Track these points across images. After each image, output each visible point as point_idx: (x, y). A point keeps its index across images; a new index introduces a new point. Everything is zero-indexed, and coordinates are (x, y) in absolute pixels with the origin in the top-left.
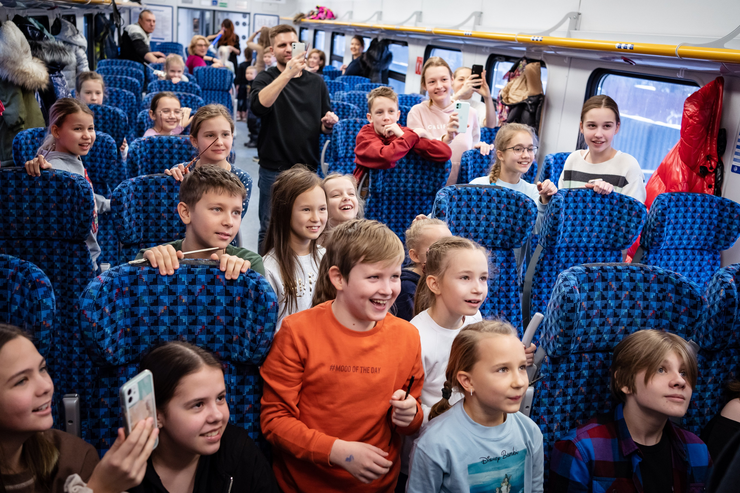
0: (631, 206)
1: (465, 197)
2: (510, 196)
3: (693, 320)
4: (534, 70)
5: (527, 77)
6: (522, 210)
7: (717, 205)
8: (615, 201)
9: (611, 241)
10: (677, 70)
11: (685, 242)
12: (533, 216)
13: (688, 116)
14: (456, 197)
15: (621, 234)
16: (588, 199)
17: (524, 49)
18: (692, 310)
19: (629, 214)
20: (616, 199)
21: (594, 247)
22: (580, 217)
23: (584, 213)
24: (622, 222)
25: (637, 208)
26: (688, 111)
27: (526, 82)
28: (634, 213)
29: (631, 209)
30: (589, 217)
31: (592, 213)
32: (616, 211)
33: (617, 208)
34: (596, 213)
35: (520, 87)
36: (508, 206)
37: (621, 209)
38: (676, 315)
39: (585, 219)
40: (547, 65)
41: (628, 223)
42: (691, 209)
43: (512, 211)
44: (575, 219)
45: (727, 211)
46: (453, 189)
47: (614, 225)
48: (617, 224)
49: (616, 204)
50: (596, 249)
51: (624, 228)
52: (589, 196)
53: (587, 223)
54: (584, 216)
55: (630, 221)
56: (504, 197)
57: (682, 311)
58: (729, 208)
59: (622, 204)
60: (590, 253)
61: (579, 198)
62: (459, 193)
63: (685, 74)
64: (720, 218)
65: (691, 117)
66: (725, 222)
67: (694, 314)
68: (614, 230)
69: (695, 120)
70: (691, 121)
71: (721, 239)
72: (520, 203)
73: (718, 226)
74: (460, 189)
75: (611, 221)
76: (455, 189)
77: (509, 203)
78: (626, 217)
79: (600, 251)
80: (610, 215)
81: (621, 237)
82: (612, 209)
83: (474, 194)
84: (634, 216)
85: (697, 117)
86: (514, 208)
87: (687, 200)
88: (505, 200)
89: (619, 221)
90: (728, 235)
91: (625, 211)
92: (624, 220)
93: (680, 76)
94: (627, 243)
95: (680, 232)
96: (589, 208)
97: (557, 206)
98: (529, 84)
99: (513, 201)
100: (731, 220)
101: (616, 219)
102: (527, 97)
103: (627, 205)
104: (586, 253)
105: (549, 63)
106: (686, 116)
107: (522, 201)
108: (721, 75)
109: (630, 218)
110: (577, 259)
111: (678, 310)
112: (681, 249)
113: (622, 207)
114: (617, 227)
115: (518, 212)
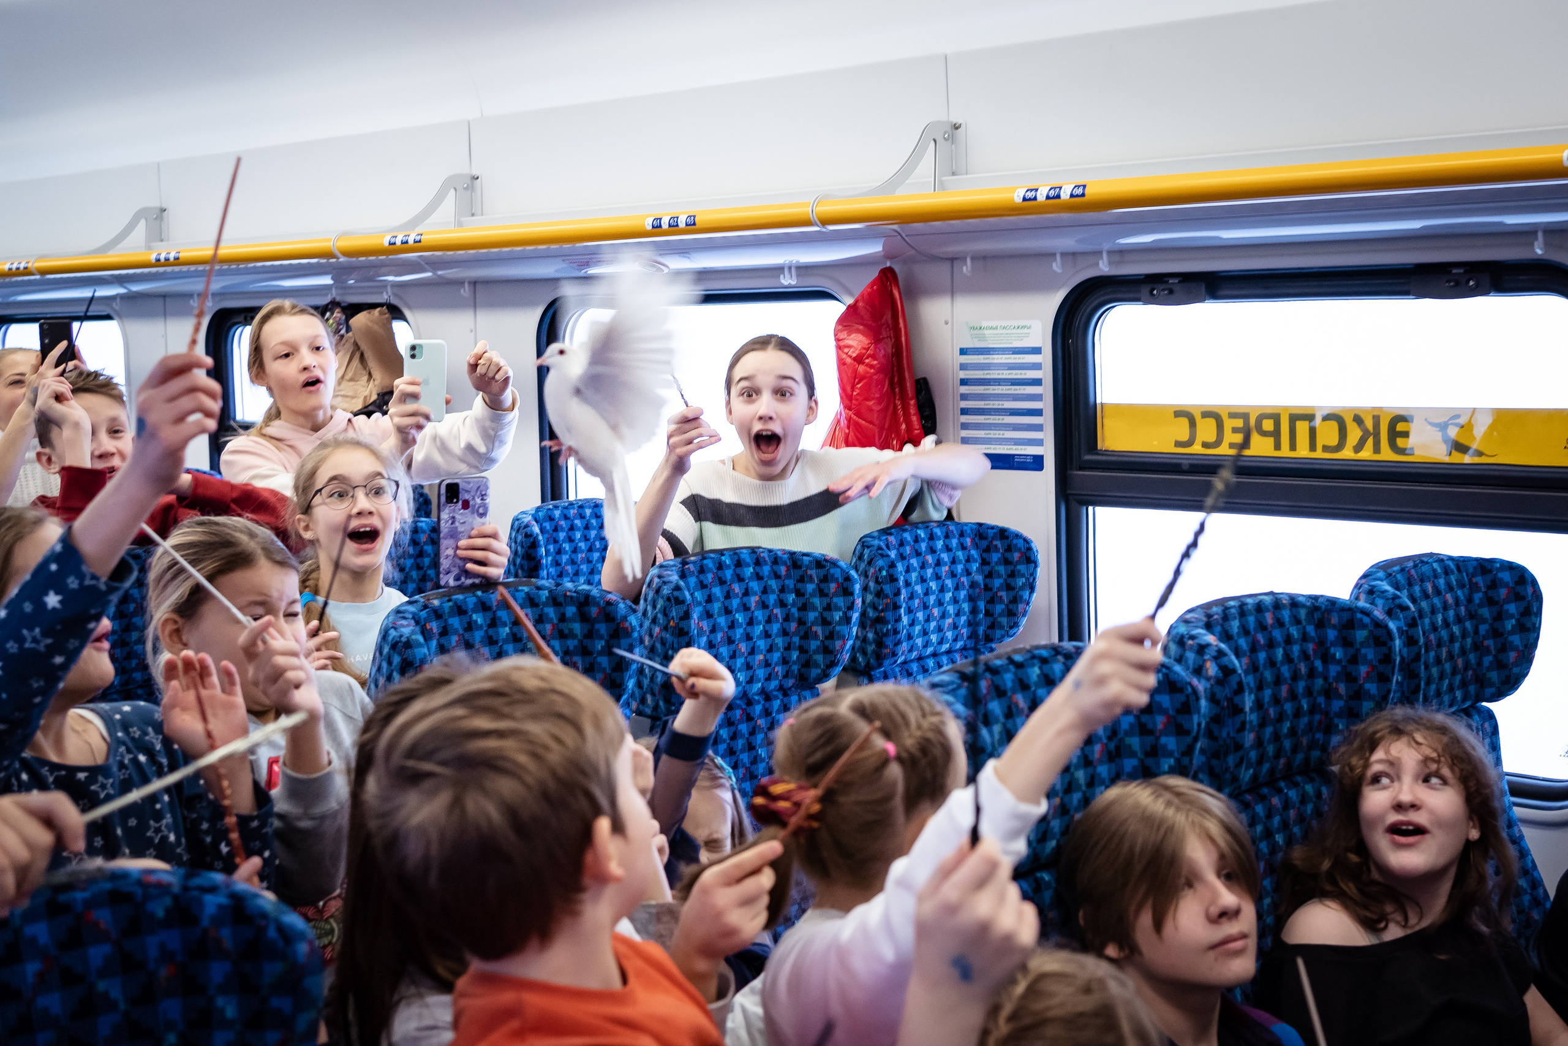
0: (822, 572)
1: (455, 622)
2: (561, 599)
3: (1189, 740)
4: (376, 328)
5: (364, 346)
6: (602, 628)
7: (973, 540)
8: (783, 570)
9: (795, 668)
10: (778, 270)
11: (934, 638)
12: (635, 635)
13: (855, 359)
14: (434, 626)
15: (814, 645)
16: (728, 574)
17: (327, 280)
18: (1181, 719)
19: (822, 593)
20: (785, 563)
21: (763, 692)
22: (722, 621)
23: (727, 611)
24: (812, 616)
25: (837, 573)
26: (849, 347)
27: (362, 358)
28: (833, 586)
29: (825, 579)
30: (740, 617)
31: (746, 608)
32: (790, 592)
33: (790, 583)
34: (753, 605)
35: (349, 375)
36: (563, 626)
37: (799, 585)
38: (1150, 740)
39: (732, 626)
40: (407, 313)
41: (826, 614)
42: (930, 559)
43: (574, 636)
44: (713, 630)
45: (996, 549)
46: (420, 605)
47: (793, 626)
48: (801, 622)
49: (788, 576)
50: (767, 696)
51: (818, 629)
52: (728, 567)
53: (739, 633)
54: (730, 618)
55: (828, 608)
56: (546, 604)
57: (1160, 726)
58: (998, 543)
59: (800, 572)
60: (758, 708)
61: (710, 576)
62: (437, 614)
63: (798, 276)
64: (987, 568)
65: (859, 359)
66: (999, 576)
67: (1186, 726)
68: (796, 640)
69: (871, 366)
70: (861, 369)
71: (1000, 615)
72: (594, 611)
73: (987, 588)
74: (436, 602)
75: (787, 619)
76: (425, 607)
77: (562, 618)
78: (817, 601)
79: (776, 698)
80: (782, 604)
81: (816, 652)
82: (782, 590)
83: (475, 611)
84: (835, 594)
85: (873, 357)
86: (577, 627)
87: (917, 540)
88: (550, 612)
89: (802, 614)
90: (1011, 602)
91: (810, 587)
92: (814, 609)
93: (788, 281)
94: (832, 664)
95: (920, 615)
96: (737, 595)
97: (679, 602)
98: (372, 363)
99: (571, 611)
100: (1010, 568)
101: (794, 610)
102: (374, 397)
103: (812, 572)
104: (749, 710)
105: (410, 308)
106: (849, 360)
107: (597, 604)
108: (888, 264)
109: (826, 600)
110: (733, 729)
111: (1150, 726)
112: (928, 657)
113: (801, 580)
114: (803, 629)
115: (590, 635)
